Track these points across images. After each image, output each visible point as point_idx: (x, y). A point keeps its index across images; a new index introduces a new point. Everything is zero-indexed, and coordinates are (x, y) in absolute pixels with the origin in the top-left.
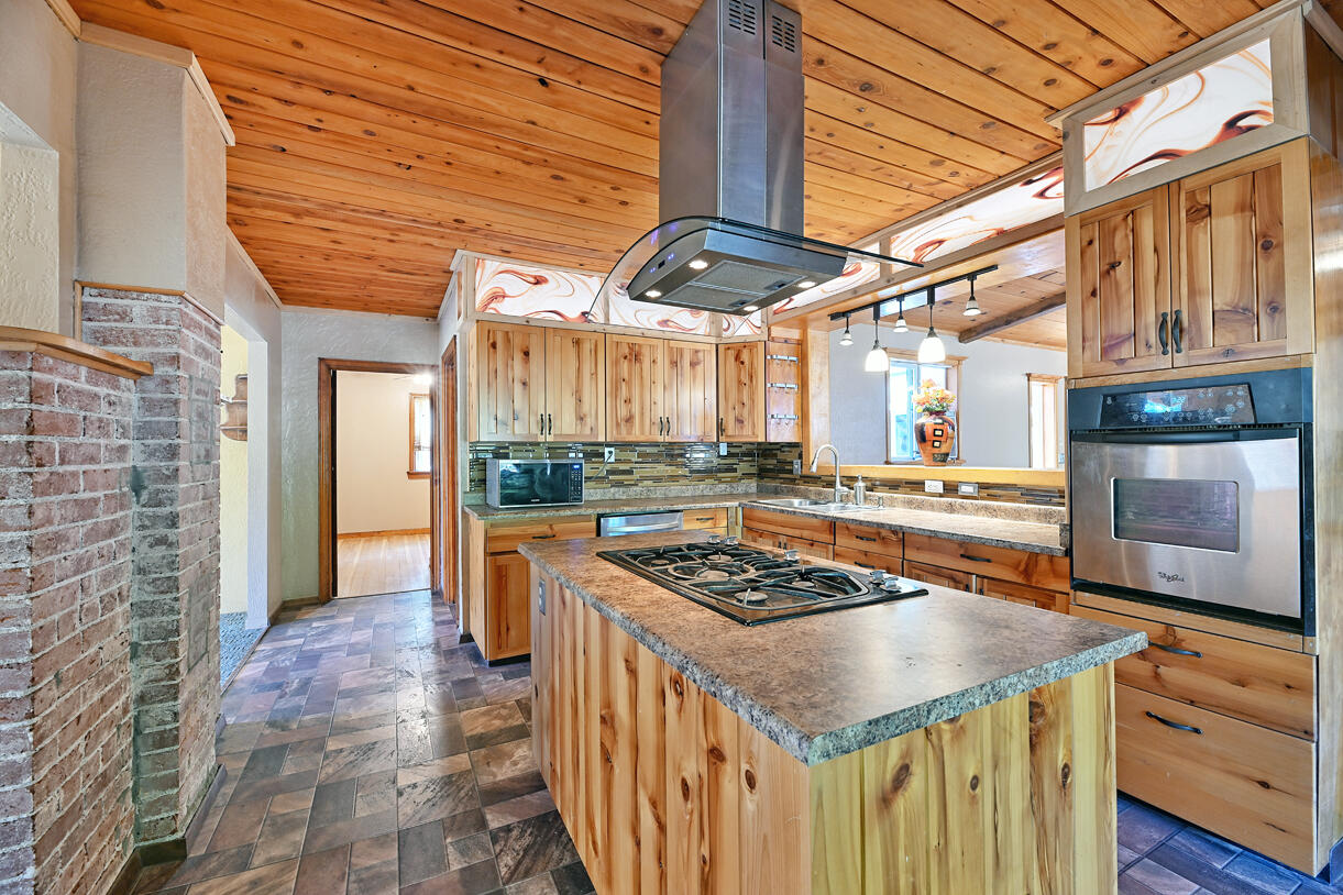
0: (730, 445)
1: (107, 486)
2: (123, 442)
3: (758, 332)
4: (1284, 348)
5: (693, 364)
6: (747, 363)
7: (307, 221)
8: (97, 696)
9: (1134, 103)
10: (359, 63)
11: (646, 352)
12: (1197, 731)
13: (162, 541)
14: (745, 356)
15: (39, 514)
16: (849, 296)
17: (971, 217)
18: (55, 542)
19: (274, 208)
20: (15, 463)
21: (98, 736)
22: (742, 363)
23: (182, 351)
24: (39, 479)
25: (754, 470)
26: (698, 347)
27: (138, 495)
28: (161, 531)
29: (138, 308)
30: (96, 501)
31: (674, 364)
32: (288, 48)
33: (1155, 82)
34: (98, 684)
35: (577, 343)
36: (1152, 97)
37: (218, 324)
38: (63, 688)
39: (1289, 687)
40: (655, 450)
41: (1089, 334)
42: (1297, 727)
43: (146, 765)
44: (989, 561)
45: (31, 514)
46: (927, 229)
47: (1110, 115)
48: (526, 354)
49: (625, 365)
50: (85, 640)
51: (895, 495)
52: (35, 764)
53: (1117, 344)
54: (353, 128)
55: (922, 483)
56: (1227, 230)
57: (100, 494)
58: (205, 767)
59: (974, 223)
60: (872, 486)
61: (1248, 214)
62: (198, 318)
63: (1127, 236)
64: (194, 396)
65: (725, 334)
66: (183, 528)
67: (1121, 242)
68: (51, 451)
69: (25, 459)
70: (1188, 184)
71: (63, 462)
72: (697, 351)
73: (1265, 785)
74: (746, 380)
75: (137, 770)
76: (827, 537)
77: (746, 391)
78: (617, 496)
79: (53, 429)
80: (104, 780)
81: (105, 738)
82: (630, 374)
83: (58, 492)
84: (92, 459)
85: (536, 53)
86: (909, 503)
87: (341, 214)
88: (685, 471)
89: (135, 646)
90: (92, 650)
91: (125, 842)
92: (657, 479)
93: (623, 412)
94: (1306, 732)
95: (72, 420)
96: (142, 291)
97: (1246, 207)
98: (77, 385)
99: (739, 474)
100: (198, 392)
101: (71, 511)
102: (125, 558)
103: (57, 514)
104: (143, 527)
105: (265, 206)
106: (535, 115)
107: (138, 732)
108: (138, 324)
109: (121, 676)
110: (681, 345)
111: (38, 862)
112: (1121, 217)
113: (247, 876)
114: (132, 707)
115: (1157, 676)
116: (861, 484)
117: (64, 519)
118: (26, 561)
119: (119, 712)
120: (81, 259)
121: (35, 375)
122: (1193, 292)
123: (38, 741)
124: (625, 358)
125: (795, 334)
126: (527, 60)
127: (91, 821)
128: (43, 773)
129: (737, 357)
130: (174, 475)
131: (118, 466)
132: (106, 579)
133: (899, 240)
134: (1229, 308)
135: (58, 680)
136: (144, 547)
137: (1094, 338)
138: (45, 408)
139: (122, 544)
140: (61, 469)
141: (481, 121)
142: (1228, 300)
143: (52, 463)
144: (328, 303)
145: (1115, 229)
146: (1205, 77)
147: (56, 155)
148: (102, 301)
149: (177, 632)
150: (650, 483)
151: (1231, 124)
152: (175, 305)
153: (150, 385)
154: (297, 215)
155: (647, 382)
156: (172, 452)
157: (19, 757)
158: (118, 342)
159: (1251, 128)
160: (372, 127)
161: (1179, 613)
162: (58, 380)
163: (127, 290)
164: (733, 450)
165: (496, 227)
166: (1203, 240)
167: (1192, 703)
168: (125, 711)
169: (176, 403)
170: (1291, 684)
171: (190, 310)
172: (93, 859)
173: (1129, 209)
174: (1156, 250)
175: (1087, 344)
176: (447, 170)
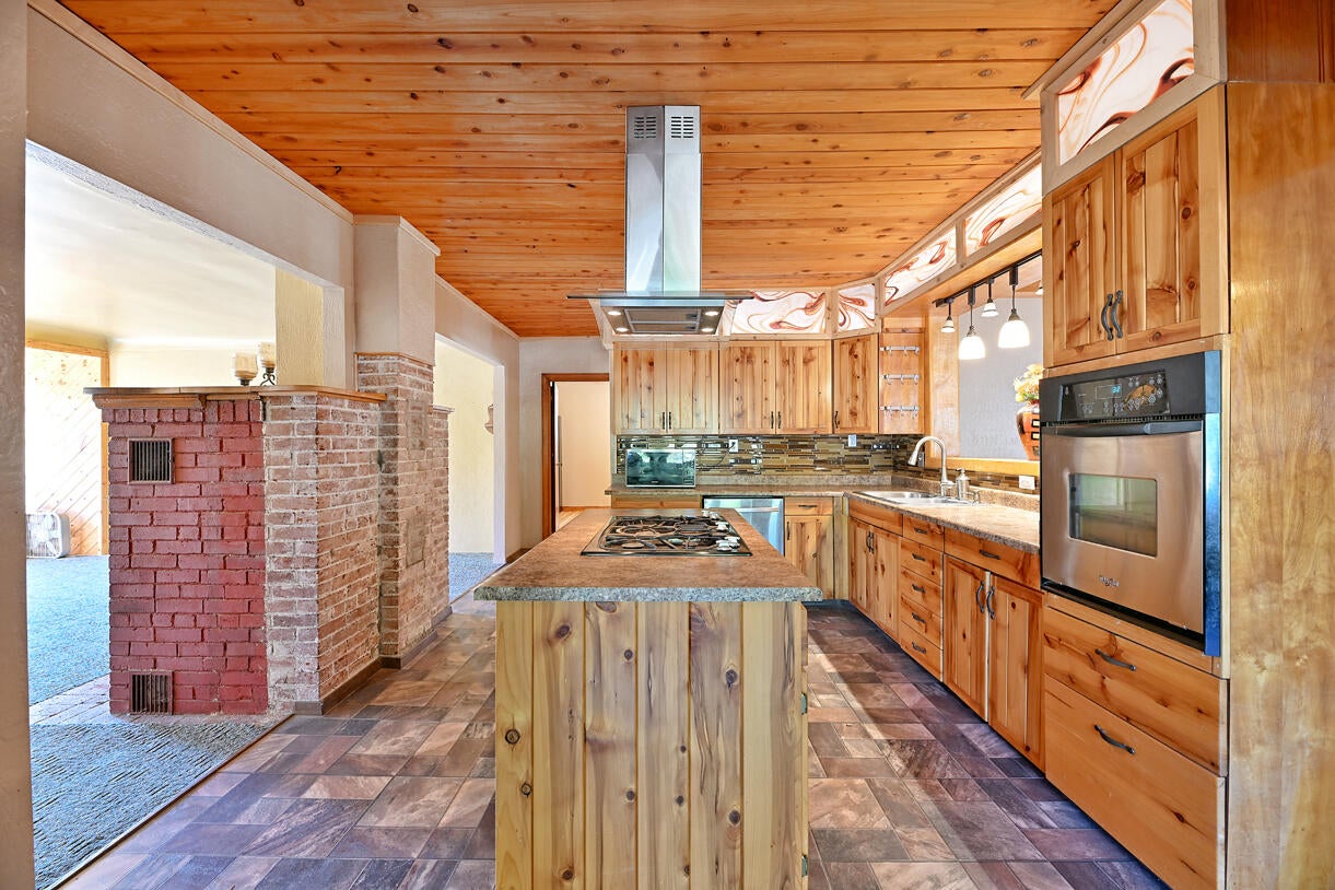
0: (860, 437)
1: (361, 461)
2: (371, 437)
3: (872, 324)
4: (1198, 329)
5: (806, 362)
6: (860, 356)
7: (500, 286)
8: (355, 568)
9: (1095, 65)
10: (472, 202)
11: (757, 354)
12: (1129, 750)
13: (391, 492)
14: (859, 350)
15: (321, 473)
16: (936, 284)
17: (1023, 192)
18: (330, 487)
19: (480, 282)
20: (312, 448)
21: (355, 589)
22: (856, 356)
23: (400, 386)
24: (322, 456)
25: (889, 462)
26: (811, 344)
27: (381, 466)
28: (391, 486)
29: (380, 364)
30: (354, 468)
31: (786, 362)
32: (437, 204)
33: (1105, 40)
34: (356, 562)
35: (694, 353)
36: (1107, 56)
37: (430, 367)
38: (335, 559)
39: (1200, 711)
40: (778, 442)
41: (1058, 321)
42: (1206, 757)
43: (384, 613)
44: (997, 557)
45: (317, 472)
46: (993, 207)
47: (1077, 81)
48: (651, 364)
49: (737, 367)
50: (349, 538)
51: (995, 491)
52: (320, 589)
53: (1077, 330)
54: (491, 233)
55: (1016, 478)
56: (1156, 197)
57: (357, 465)
58: (421, 627)
59: (1025, 197)
60: (976, 479)
61: (1172, 179)
62: (412, 365)
63: (1084, 212)
64: (410, 411)
65: (841, 329)
66: (401, 485)
67: (1080, 219)
68: (327, 442)
69: (315, 447)
70: (1128, 152)
71: (334, 448)
72: (810, 349)
73: (1180, 817)
74: (859, 372)
75: (380, 615)
76: (896, 529)
77: (859, 383)
78: (739, 483)
79: (329, 432)
80: (359, 612)
81: (360, 591)
82: (742, 375)
83: (332, 462)
84: (352, 447)
85: (556, 173)
86: (1006, 500)
87: (515, 279)
88: (810, 461)
89: (379, 547)
90: (352, 544)
91: (373, 650)
92: (781, 469)
93: (736, 408)
94: (1213, 764)
95: (340, 427)
96: (381, 355)
97: (1171, 172)
98: (342, 409)
99: (871, 465)
100: (413, 408)
101: (340, 472)
102: (374, 500)
103: (331, 473)
104: (383, 484)
105: (476, 282)
106: (582, 204)
107: (381, 595)
108: (381, 373)
109: (371, 562)
110: (794, 344)
111: (320, 637)
112: (1080, 193)
113: (420, 683)
114: (378, 580)
115: (1103, 686)
116: (963, 478)
117: (335, 476)
118: (316, 494)
119: (369, 581)
120: (357, 343)
121: (319, 406)
122: (1132, 271)
123: (321, 580)
124: (737, 360)
125: (916, 323)
126: (554, 178)
127: (350, 631)
128: (324, 595)
129: (851, 352)
130: (395, 456)
131: (370, 450)
132: (361, 509)
133: (971, 222)
134: (1157, 286)
135: (332, 554)
136: (383, 495)
137: (1061, 325)
138: (325, 422)
139: (371, 492)
140: (333, 451)
141: (554, 214)
142: (1156, 278)
143: (328, 448)
144: (544, 333)
145: (1076, 205)
146: (1147, 27)
147: (343, 290)
148: (366, 362)
149: (397, 543)
150: (773, 471)
151: (1166, 78)
152: (396, 361)
153: (385, 406)
154: (494, 284)
155: (758, 381)
156: (395, 443)
157: (313, 585)
158: (373, 384)
159: (1181, 79)
160: (500, 230)
161: (1119, 622)
162: (332, 408)
163: (376, 355)
164: (863, 442)
165: (613, 271)
166: (1139, 211)
167: (1128, 720)
168: (374, 581)
169: (396, 415)
170: (1202, 708)
171: (406, 362)
172: (353, 649)
173: (1085, 182)
174: (1104, 226)
175: (1057, 330)
176: (555, 243)
